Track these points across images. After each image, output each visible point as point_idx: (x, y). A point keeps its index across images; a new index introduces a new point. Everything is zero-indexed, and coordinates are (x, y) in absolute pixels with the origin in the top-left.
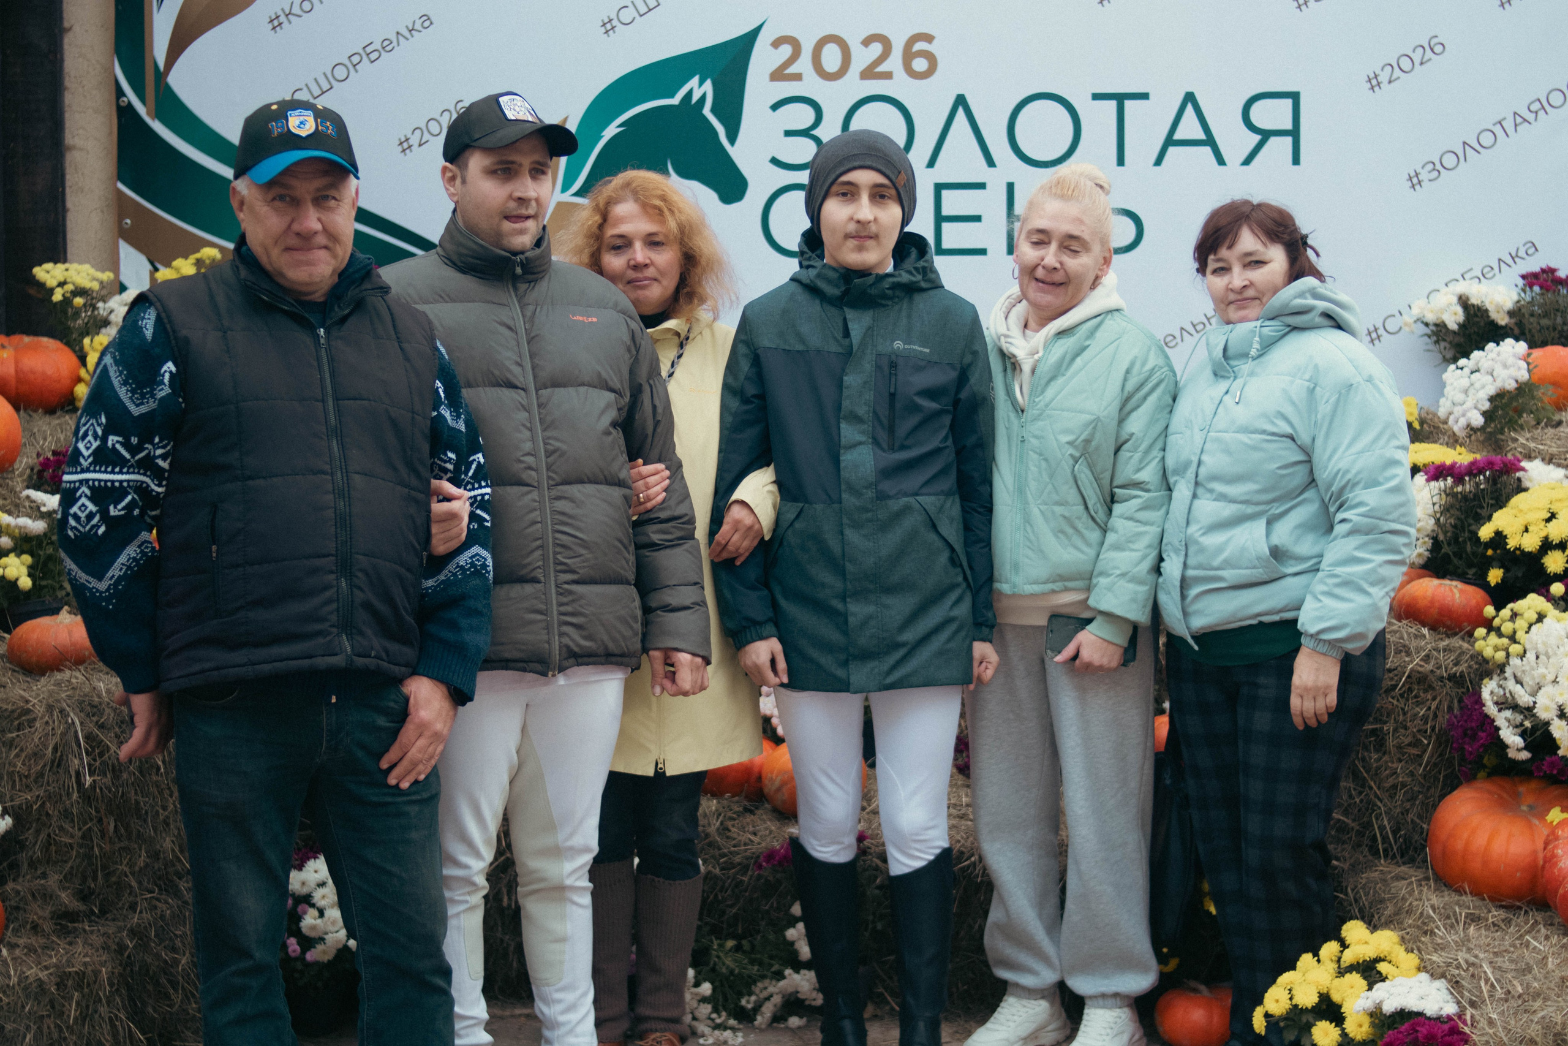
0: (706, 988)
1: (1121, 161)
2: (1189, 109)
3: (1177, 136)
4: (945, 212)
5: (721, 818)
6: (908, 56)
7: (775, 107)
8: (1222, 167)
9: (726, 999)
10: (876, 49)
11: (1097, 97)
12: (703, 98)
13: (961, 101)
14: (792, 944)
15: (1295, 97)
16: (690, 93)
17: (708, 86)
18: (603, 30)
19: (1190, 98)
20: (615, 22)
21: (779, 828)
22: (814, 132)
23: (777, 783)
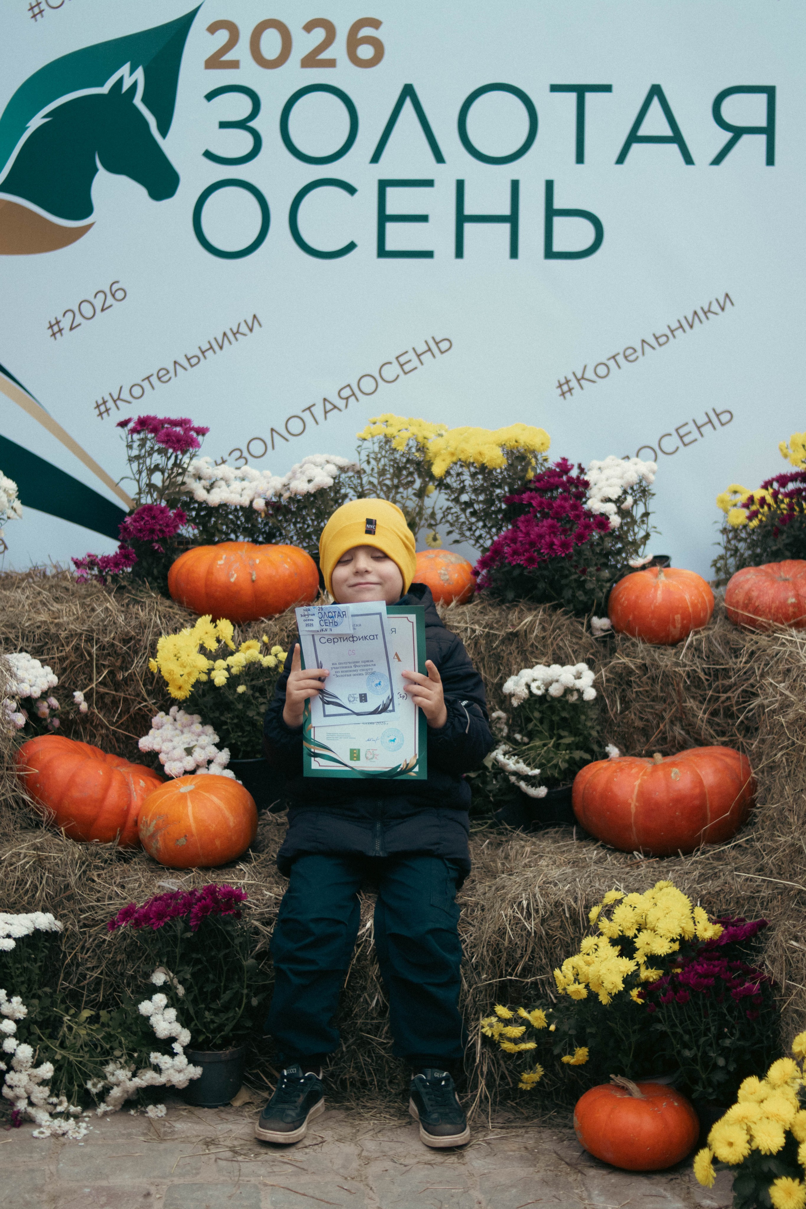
0: (47, 1070)
1: (580, 158)
2: (656, 102)
3: (643, 132)
4: (390, 210)
5: (84, 868)
6: (353, 43)
7: (210, 97)
8: (690, 167)
9: (71, 1081)
10: (319, 34)
11: (555, 88)
12: (134, 86)
13: (408, 91)
14: (148, 1018)
15: (770, 91)
16: (120, 81)
17: (139, 74)
18: (30, 14)
19: (656, 91)
20: (43, 6)
21: (149, 881)
22: (251, 124)
23: (152, 829)
